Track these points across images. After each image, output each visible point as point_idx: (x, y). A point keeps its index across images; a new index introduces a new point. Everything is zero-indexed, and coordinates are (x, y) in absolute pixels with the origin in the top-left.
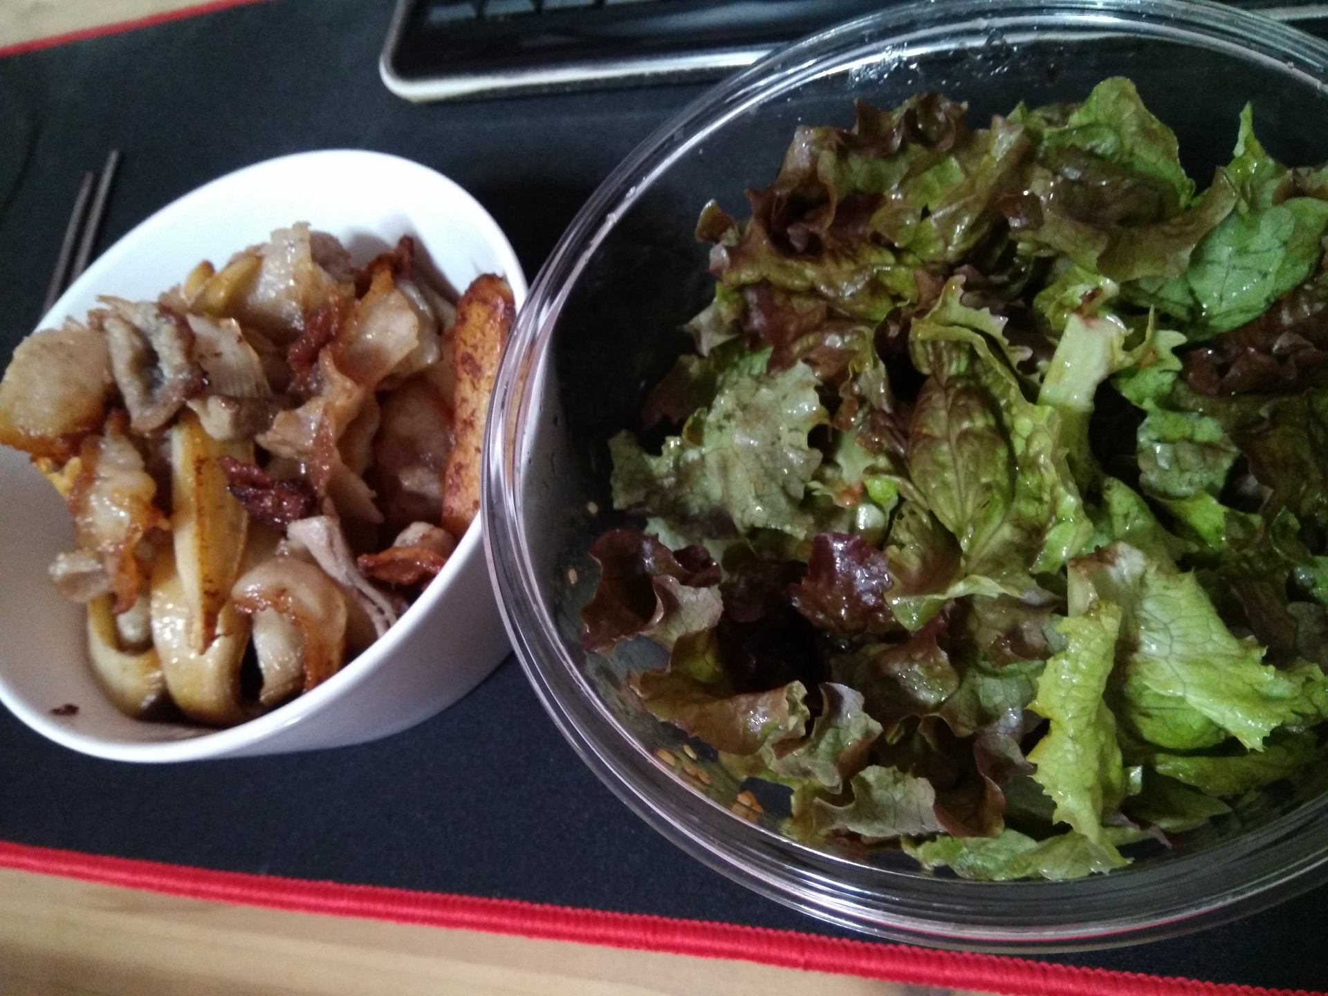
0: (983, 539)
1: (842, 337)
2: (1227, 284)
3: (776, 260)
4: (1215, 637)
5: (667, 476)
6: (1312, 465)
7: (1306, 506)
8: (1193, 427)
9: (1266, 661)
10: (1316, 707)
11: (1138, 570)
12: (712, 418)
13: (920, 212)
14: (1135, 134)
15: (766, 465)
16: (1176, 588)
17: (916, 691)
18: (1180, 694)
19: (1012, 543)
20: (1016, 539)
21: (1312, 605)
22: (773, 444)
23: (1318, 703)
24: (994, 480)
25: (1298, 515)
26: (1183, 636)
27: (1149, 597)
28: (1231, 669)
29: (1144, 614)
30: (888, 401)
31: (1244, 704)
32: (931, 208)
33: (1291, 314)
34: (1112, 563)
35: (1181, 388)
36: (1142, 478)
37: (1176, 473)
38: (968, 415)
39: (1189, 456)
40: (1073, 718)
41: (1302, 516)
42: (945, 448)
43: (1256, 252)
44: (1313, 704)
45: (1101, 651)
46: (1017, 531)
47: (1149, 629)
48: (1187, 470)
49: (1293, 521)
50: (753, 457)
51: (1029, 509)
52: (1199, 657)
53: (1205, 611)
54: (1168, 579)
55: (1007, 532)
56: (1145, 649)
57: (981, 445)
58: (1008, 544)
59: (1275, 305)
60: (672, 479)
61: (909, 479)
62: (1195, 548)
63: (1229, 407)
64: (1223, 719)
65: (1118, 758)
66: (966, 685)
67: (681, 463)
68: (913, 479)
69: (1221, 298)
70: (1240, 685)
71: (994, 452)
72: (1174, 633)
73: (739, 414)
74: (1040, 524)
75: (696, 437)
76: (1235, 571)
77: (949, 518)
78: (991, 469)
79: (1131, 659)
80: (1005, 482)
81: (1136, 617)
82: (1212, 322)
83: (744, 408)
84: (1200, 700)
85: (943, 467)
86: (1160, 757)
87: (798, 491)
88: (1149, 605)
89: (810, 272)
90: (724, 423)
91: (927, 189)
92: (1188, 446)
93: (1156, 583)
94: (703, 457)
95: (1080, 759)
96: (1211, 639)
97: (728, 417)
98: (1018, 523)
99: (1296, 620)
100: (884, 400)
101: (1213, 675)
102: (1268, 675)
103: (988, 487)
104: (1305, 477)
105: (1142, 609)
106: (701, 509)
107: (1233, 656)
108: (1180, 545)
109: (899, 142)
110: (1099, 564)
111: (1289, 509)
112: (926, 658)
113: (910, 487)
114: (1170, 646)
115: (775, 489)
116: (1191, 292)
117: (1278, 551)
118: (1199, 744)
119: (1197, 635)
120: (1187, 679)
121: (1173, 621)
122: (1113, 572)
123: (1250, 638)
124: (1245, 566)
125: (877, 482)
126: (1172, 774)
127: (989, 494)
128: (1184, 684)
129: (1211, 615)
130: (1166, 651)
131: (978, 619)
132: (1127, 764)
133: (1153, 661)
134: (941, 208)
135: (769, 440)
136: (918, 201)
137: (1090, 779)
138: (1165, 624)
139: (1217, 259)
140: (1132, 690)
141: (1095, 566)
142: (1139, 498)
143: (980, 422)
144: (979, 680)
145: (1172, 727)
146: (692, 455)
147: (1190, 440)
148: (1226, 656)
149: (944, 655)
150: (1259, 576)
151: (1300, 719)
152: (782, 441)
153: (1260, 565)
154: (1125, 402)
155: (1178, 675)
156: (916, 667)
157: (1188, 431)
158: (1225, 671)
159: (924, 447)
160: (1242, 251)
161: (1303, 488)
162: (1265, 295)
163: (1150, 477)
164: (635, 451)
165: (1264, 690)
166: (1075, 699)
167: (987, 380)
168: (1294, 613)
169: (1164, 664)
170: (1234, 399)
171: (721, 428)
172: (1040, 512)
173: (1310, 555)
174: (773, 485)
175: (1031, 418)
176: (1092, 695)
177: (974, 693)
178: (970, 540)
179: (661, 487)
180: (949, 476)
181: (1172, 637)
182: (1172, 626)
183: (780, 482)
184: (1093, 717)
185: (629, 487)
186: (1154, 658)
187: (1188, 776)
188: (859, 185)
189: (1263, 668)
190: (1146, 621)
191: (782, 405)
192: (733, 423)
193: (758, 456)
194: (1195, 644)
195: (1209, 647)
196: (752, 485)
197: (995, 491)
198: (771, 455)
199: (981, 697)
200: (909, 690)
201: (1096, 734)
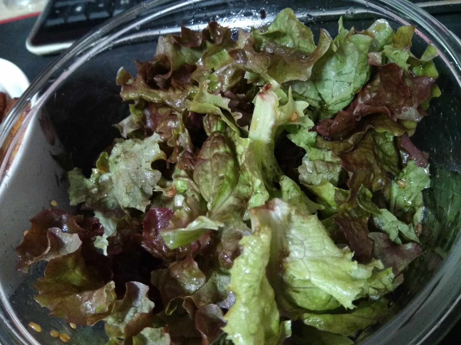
0: (219, 203)
1: (175, 123)
2: (334, 89)
3: (147, 90)
4: (327, 248)
5: (93, 188)
6: (375, 166)
7: (375, 186)
8: (324, 155)
9: (354, 259)
10: (384, 285)
11: (286, 212)
12: (111, 158)
13: (210, 70)
14: (298, 37)
15: (133, 178)
16: (307, 223)
17: (185, 285)
18: (307, 278)
19: (233, 205)
20: (235, 203)
21: (381, 233)
22: (138, 168)
23: (385, 283)
24: (225, 175)
25: (371, 189)
26: (311, 247)
27: (294, 227)
28: (335, 264)
29: (291, 236)
30: (190, 147)
31: (341, 282)
32: (215, 69)
33: (362, 100)
34: (273, 209)
35: (319, 139)
36: (300, 177)
37: (315, 174)
38: (218, 147)
39: (321, 167)
40: (245, 292)
41: (374, 191)
42: (209, 164)
43: (345, 74)
44: (382, 283)
45: (260, 253)
46: (236, 199)
47: (293, 244)
48: (320, 173)
49: (368, 192)
50: (127, 175)
51: (244, 190)
52: (319, 258)
53: (321, 234)
54: (304, 219)
55: (231, 200)
56: (292, 255)
57: (220, 160)
58: (231, 206)
59: (355, 96)
60: (96, 189)
61: (193, 180)
62: (323, 208)
63: (339, 145)
64: (331, 291)
65: (276, 316)
66: (210, 280)
67: (100, 181)
68: (194, 179)
69: (332, 97)
70: (339, 272)
71: (227, 162)
72: (306, 245)
73: (123, 155)
74: (248, 196)
75: (105, 168)
76: (341, 216)
77: (206, 195)
78: (224, 170)
79: (284, 260)
80: (231, 176)
81: (286, 238)
82: (330, 108)
83: (125, 152)
84: (318, 280)
85: (207, 172)
86: (306, 315)
87: (149, 191)
88: (293, 232)
89: (162, 94)
90: (117, 160)
91: (214, 62)
92: (321, 162)
93: (296, 219)
94: (110, 179)
95: (248, 316)
96: (325, 249)
97: (118, 157)
98: (237, 197)
99: (373, 241)
100: (188, 146)
101: (326, 267)
102: (354, 266)
103: (222, 178)
104: (372, 171)
105: (290, 233)
106: (113, 205)
107: (337, 257)
108: (316, 206)
109: (201, 42)
110: (266, 210)
111: (366, 186)
112: (188, 266)
113: (192, 182)
114: (305, 253)
115: (137, 189)
116: (320, 95)
117: (361, 206)
118: (327, 307)
119: (318, 247)
120: (311, 270)
121: (305, 239)
122: (273, 214)
123: (347, 248)
124: (347, 215)
125: (179, 182)
126: (312, 325)
127: (222, 181)
128: (310, 272)
129: (325, 236)
130: (302, 256)
131: (222, 246)
132: (283, 319)
133: (296, 261)
134: (219, 69)
135: (136, 167)
136: (210, 66)
137: (253, 328)
138: (302, 241)
139: (328, 78)
140: (288, 278)
141: (263, 211)
142: (296, 184)
143: (222, 150)
144: (218, 277)
145: (311, 298)
146: (105, 177)
147: (323, 160)
148: (333, 257)
149: (196, 264)
150: (353, 219)
151: (377, 292)
152: (142, 167)
153: (355, 215)
154: (294, 144)
155: (307, 268)
156: (184, 272)
157: (322, 157)
158: (332, 265)
159: (200, 164)
160: (339, 74)
161: (372, 176)
162: (350, 93)
163: (304, 176)
164: (80, 177)
165: (353, 274)
166: (247, 281)
167: (230, 135)
168: (372, 237)
169: (301, 263)
170: (341, 141)
171: (116, 163)
172: (249, 191)
173: (378, 209)
174: (136, 187)
175: (242, 145)
176: (255, 279)
177: (214, 285)
178: (212, 204)
179: (92, 194)
180: (209, 176)
181: (305, 248)
182: (305, 242)
183: (140, 187)
184: (257, 291)
185: (77, 194)
186: (297, 260)
187: (320, 325)
188: (186, 61)
189: (352, 263)
190: (291, 240)
191: (144, 151)
192: (119, 159)
193: (129, 174)
194: (317, 251)
195: (324, 253)
196: (125, 188)
197: (225, 180)
198: (137, 174)
199: (218, 286)
200: (182, 285)
201: (258, 301)
